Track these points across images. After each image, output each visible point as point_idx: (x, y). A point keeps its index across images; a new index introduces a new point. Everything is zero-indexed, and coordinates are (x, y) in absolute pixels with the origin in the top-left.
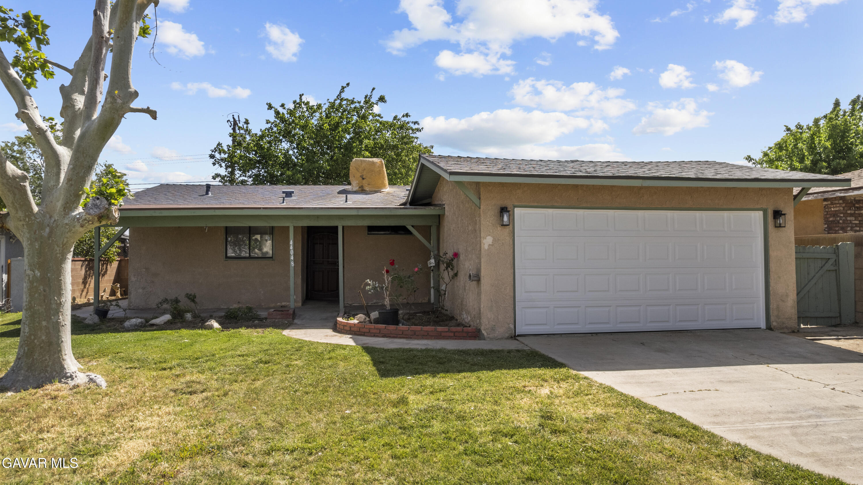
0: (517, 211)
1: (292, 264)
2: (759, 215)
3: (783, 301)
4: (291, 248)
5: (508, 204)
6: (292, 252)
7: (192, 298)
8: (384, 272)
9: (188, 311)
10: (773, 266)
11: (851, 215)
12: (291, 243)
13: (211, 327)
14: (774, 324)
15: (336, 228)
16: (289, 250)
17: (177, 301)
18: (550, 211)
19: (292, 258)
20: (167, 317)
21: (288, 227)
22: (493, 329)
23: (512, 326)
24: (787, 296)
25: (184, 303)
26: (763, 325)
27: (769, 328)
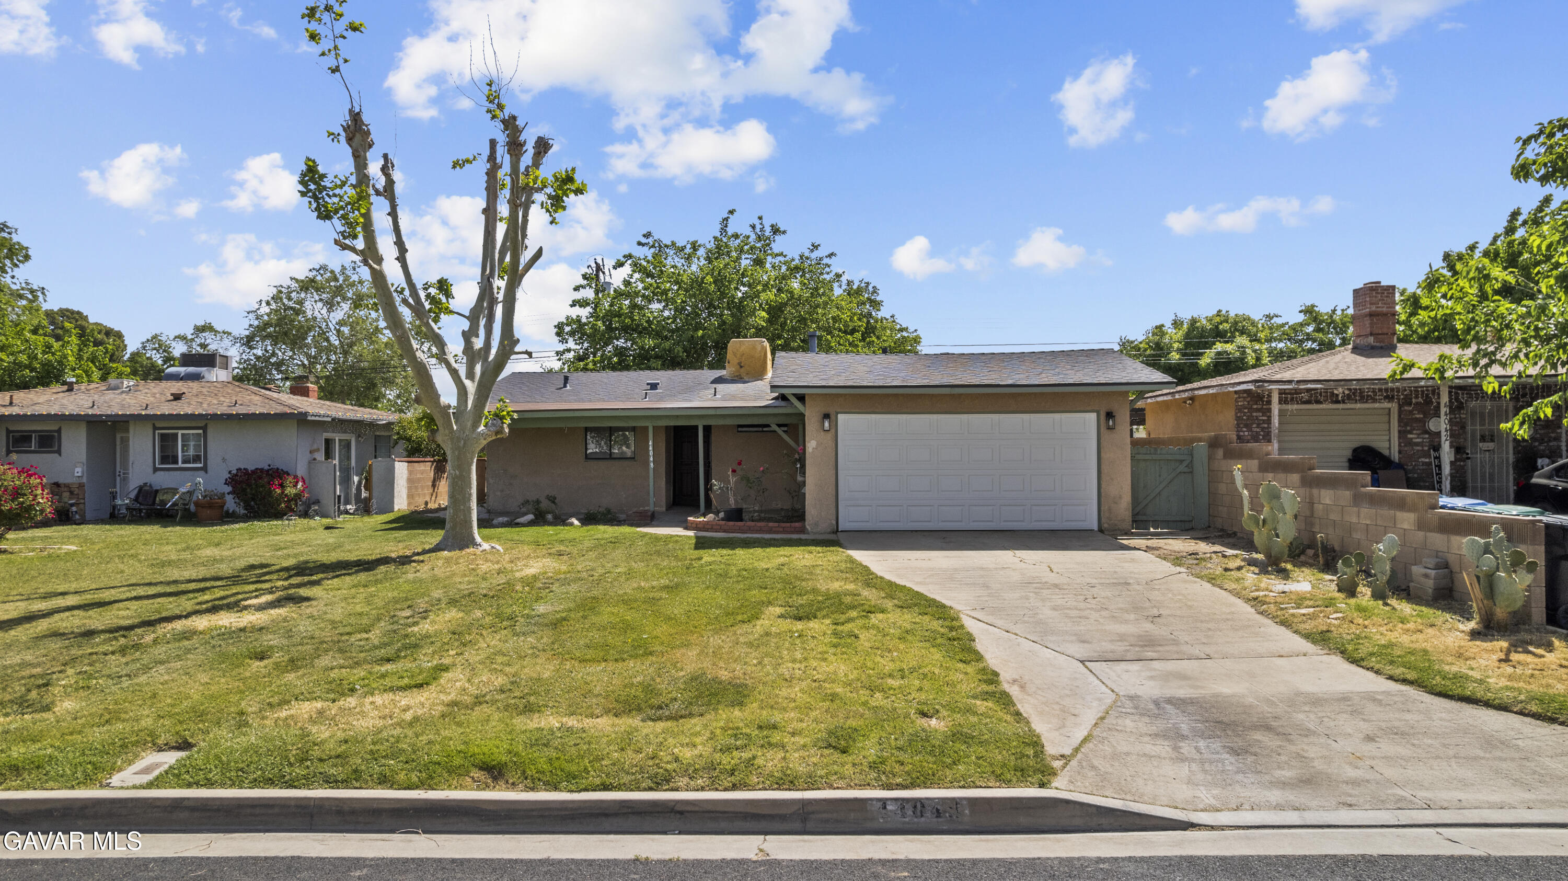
0: (841, 417)
1: (652, 465)
2: (1093, 416)
3: (1116, 503)
4: (651, 448)
5: (831, 411)
6: (651, 453)
7: (552, 499)
8: (730, 473)
9: (549, 513)
10: (1104, 468)
11: (1258, 410)
12: (651, 443)
13: (572, 524)
14: (1106, 525)
15: (696, 427)
16: (648, 450)
17: (538, 502)
18: (873, 416)
19: (651, 459)
20: (530, 517)
21: (646, 428)
22: (816, 524)
23: (834, 522)
24: (1120, 497)
25: (545, 504)
26: (1096, 528)
27: (1101, 530)
